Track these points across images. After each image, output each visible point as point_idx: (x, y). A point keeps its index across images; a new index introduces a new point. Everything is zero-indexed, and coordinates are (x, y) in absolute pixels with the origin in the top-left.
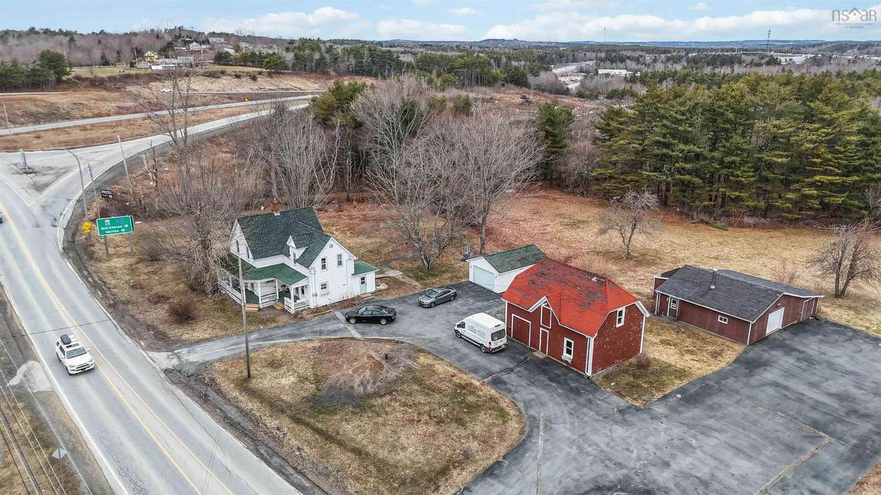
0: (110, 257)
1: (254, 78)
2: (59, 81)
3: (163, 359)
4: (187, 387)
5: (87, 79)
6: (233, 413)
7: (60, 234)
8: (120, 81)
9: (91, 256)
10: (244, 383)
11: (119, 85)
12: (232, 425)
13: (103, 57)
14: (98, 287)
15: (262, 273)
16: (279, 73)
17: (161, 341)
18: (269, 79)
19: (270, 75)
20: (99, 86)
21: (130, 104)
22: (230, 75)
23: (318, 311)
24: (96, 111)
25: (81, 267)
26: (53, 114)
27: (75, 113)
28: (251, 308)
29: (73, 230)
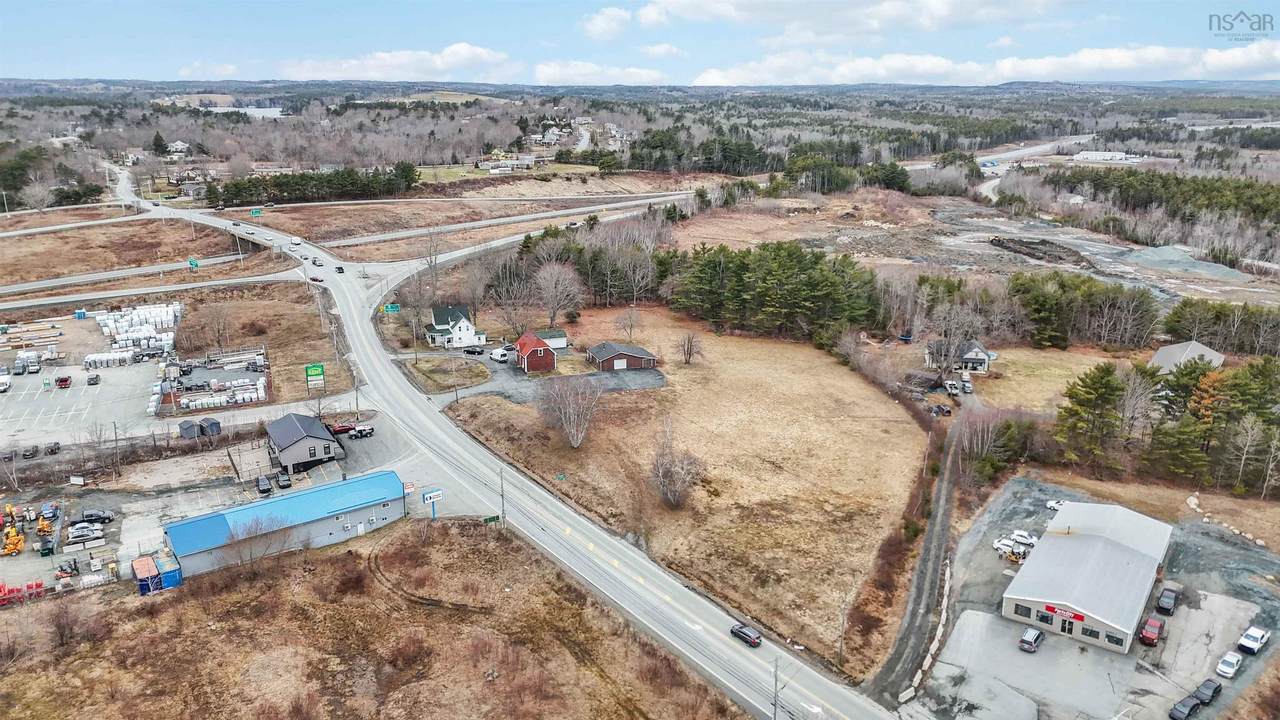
0: (389, 323)
1: (584, 181)
2: (409, 187)
3: (393, 357)
4: (396, 365)
5: (431, 185)
6: (406, 371)
7: (372, 312)
8: (459, 187)
9: (381, 322)
10: (414, 366)
11: (457, 190)
12: (405, 374)
13: (454, 157)
14: (380, 334)
15: (439, 331)
16: (613, 174)
17: (395, 351)
18: (601, 181)
19: (602, 177)
20: (440, 193)
21: (458, 213)
22: (561, 178)
23: (457, 348)
24: (428, 221)
25: (376, 325)
26: (397, 224)
27: (413, 223)
28: (432, 345)
29: (377, 310)
